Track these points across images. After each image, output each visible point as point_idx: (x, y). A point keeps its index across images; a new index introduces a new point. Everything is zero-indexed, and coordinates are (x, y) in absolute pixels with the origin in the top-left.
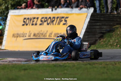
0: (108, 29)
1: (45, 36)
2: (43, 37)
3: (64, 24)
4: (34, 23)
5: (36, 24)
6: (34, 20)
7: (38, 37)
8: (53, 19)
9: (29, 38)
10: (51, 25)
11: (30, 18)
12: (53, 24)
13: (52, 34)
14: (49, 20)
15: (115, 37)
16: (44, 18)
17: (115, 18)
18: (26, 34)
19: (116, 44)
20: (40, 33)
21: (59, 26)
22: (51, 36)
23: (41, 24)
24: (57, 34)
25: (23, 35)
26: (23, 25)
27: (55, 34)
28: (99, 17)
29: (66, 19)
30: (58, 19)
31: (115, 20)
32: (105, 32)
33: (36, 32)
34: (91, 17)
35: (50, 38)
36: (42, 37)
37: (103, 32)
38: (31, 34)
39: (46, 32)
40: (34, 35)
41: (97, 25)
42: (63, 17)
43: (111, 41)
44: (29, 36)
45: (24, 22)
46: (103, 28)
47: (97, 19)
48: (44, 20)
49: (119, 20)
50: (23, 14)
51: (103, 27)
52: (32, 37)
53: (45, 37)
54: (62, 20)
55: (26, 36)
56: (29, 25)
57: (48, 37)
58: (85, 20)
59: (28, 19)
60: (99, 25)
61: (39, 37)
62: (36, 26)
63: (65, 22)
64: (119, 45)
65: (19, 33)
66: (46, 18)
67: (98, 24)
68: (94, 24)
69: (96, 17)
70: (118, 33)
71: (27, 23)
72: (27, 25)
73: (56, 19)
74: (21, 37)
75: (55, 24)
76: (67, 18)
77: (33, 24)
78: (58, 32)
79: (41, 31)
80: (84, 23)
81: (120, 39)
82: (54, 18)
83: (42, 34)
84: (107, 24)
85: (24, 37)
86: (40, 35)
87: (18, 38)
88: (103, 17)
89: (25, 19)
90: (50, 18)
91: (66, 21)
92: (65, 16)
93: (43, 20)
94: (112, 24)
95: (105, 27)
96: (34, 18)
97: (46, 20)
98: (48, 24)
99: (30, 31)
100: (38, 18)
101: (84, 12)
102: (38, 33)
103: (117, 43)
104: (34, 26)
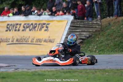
0: (88, 36)
1: (27, 41)
2: (26, 43)
3: (45, 30)
4: (17, 29)
5: (19, 30)
6: (17, 26)
7: (20, 43)
8: (35, 26)
9: (12, 43)
10: (33, 31)
11: (14, 24)
12: (35, 30)
13: (34, 39)
14: (31, 26)
15: (94, 43)
16: (26, 25)
17: (94, 24)
18: (10, 39)
19: (95, 50)
20: (22, 39)
21: (40, 32)
22: (33, 42)
23: (23, 30)
24: (39, 39)
25: (7, 40)
26: (7, 31)
27: (37, 39)
28: (79, 24)
29: (47, 26)
30: (40, 26)
31: (94, 27)
32: (84, 38)
33: (19, 38)
34: (71, 24)
35: (32, 43)
36: (24, 42)
37: (82, 38)
38: (14, 39)
39: (28, 38)
40: (17, 40)
41: (77, 32)
42: (44, 24)
43: (90, 47)
44: (12, 42)
45: (7, 28)
46: (82, 35)
47: (77, 25)
48: (27, 26)
49: (98, 27)
50: (7, 20)
51: (82, 33)
52: (15, 42)
53: (28, 43)
54: (44, 27)
55: (9, 41)
56: (12, 31)
57: (30, 42)
58: (66, 26)
59: (11, 25)
60: (79, 32)
61: (22, 43)
62: (18, 32)
63: (46, 29)
64: (98, 51)
65: (3, 38)
66: (28, 24)
67: (78, 30)
68: (74, 31)
69: (76, 23)
70: (97, 39)
71: (10, 29)
72: (10, 31)
73: (38, 26)
74: (4, 42)
75: (37, 31)
76: (48, 24)
77: (15, 30)
78: (40, 38)
79: (24, 36)
80: (65, 29)
81: (99, 45)
82: (36, 24)
83: (25, 39)
84: (86, 30)
85: (7, 42)
86: (22, 41)
87: (2, 43)
88: (82, 24)
89: (8, 25)
90: (32, 24)
91: (47, 27)
92: (47, 23)
93: (25, 26)
94: (91, 30)
95: (84, 33)
96: (17, 24)
97: (28, 26)
98: (30, 30)
99: (13, 37)
100: (20, 25)
101: (65, 19)
102: (21, 38)
103: (96, 48)
104: (17, 32)
